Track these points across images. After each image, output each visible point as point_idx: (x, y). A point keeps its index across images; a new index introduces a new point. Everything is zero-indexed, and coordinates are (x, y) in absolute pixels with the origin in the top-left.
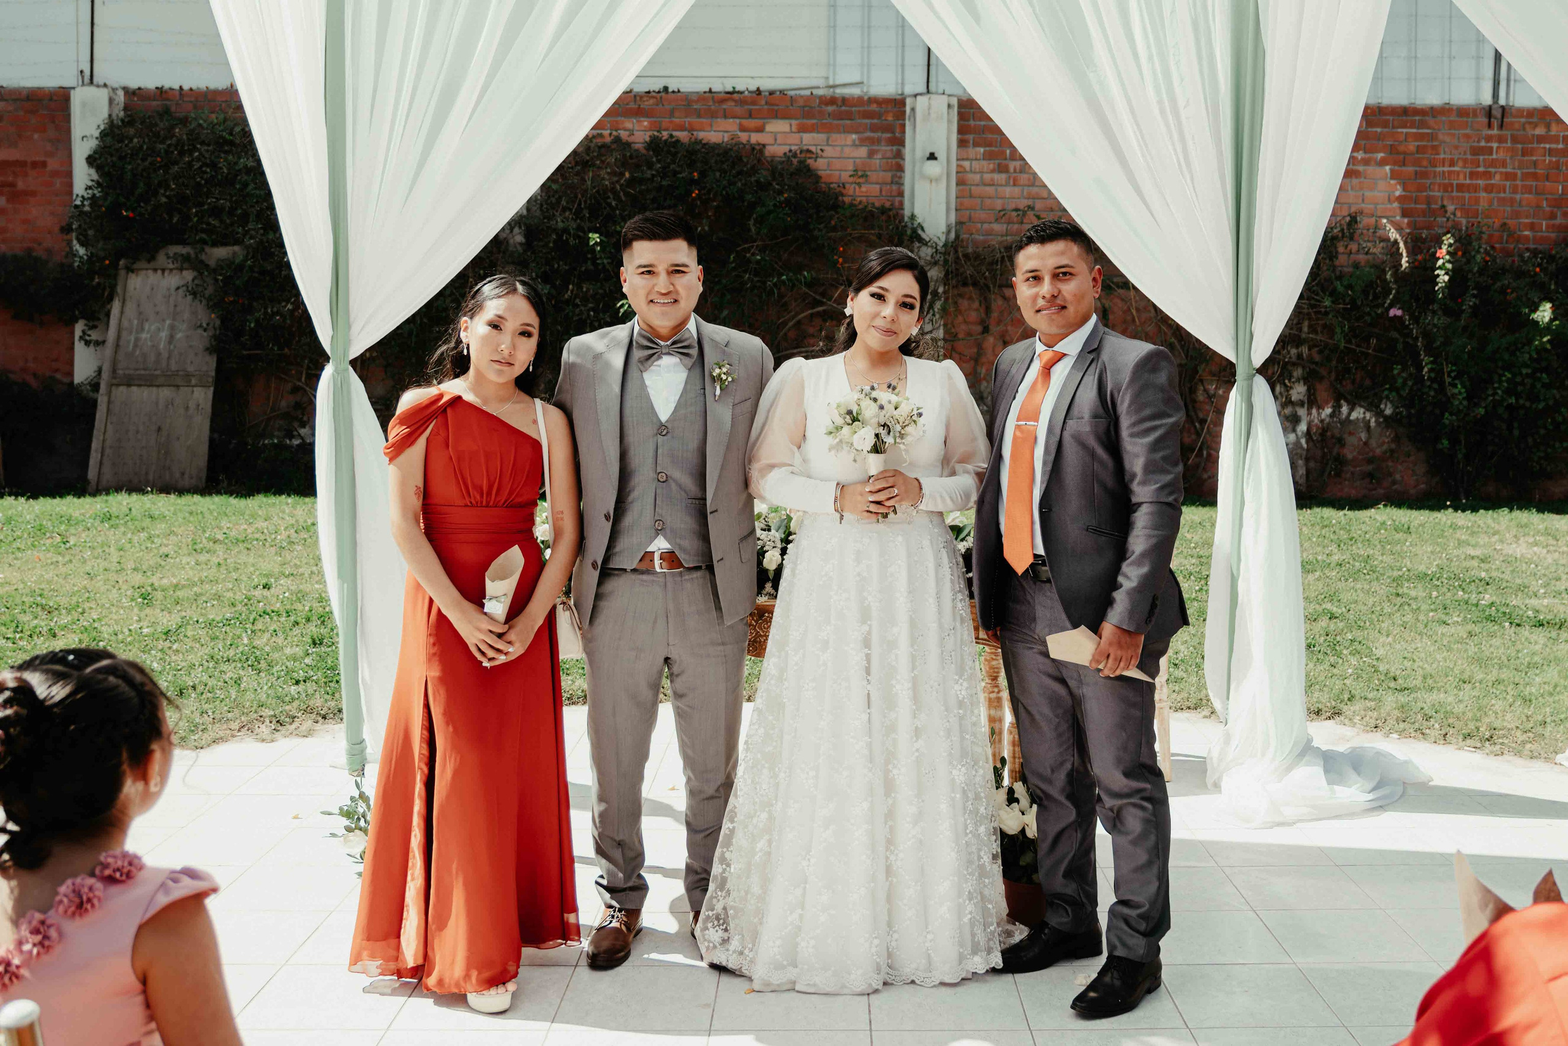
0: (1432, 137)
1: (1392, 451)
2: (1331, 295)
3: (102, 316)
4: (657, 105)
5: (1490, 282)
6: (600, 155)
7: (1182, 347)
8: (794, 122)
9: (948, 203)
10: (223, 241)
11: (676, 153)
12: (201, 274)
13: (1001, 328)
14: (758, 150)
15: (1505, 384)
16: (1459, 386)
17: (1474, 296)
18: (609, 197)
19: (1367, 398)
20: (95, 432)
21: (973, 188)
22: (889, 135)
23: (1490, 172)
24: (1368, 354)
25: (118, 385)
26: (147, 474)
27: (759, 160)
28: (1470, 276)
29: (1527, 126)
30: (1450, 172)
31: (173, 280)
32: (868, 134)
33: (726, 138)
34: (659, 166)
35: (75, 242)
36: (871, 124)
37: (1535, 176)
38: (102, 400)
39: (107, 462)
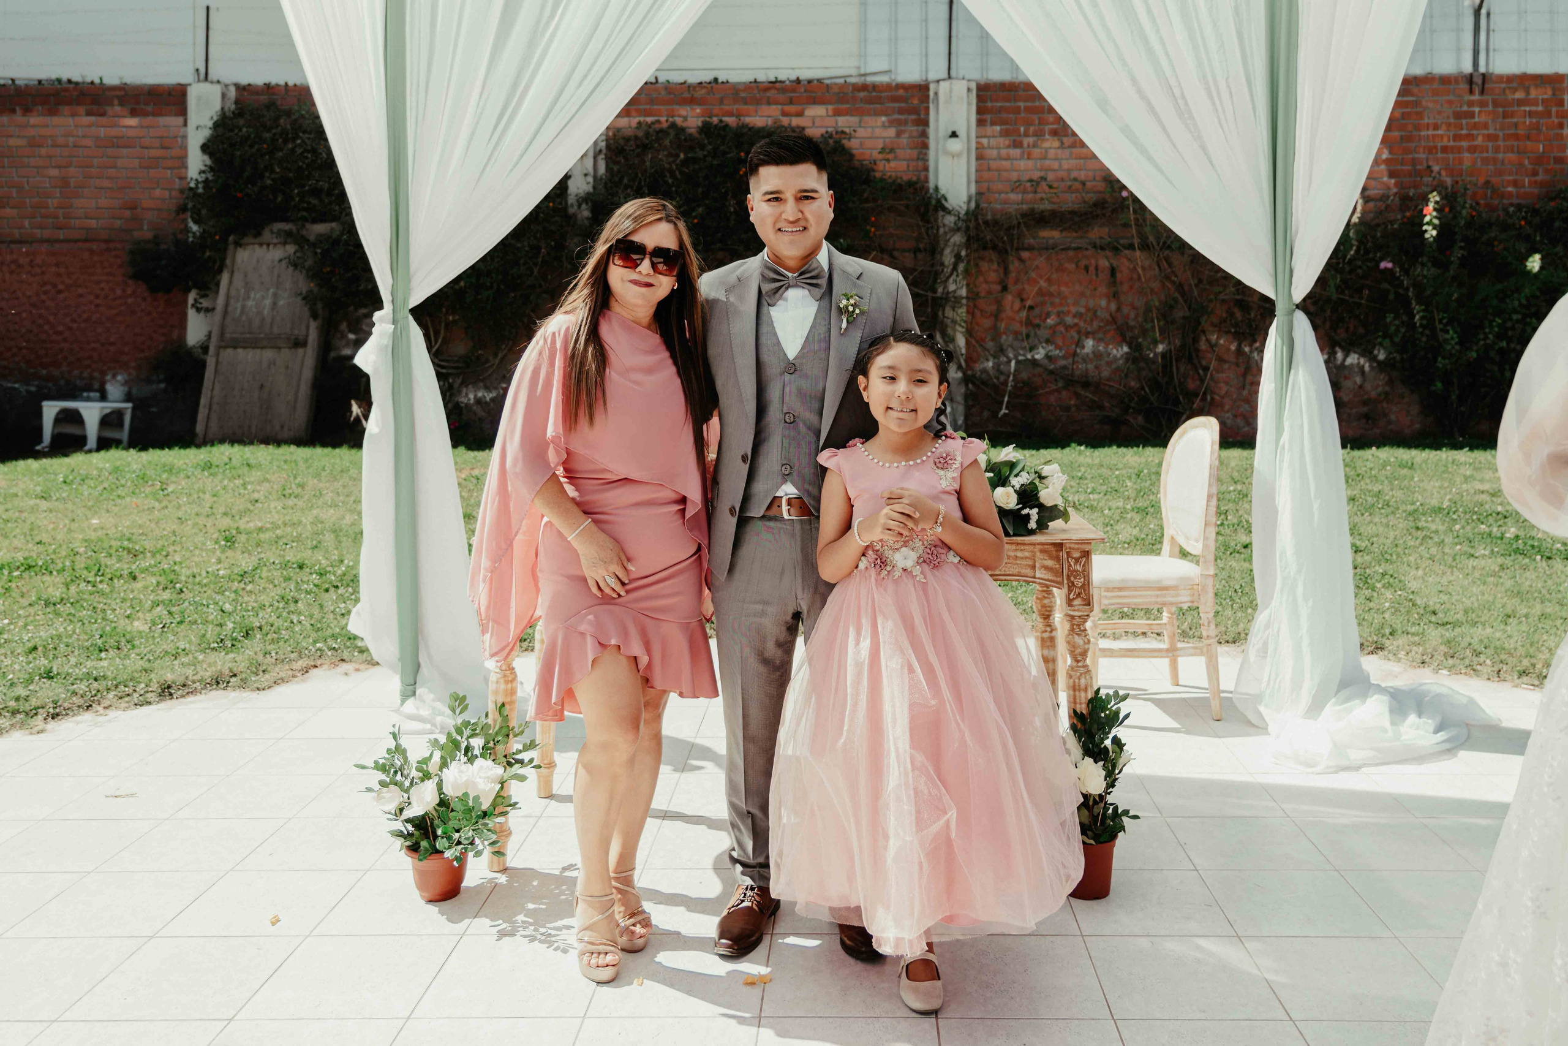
0: (1417, 104)
1: (1386, 394)
3: (212, 286)
4: (709, 94)
5: (1477, 234)
6: (657, 140)
7: (1185, 301)
8: (830, 107)
9: (969, 177)
10: (322, 219)
11: (726, 136)
12: (302, 248)
13: (1019, 286)
15: (1496, 329)
16: (1451, 332)
18: (665, 176)
19: (1361, 344)
20: (204, 390)
21: (991, 162)
22: (914, 117)
23: (1472, 134)
24: (1360, 304)
25: (225, 347)
26: (250, 427)
28: (1457, 230)
29: (1508, 92)
30: (1434, 136)
31: (277, 253)
32: (896, 116)
33: (770, 122)
34: (710, 147)
35: (190, 220)
36: (899, 108)
37: (1516, 137)
38: (210, 361)
39: (214, 417)
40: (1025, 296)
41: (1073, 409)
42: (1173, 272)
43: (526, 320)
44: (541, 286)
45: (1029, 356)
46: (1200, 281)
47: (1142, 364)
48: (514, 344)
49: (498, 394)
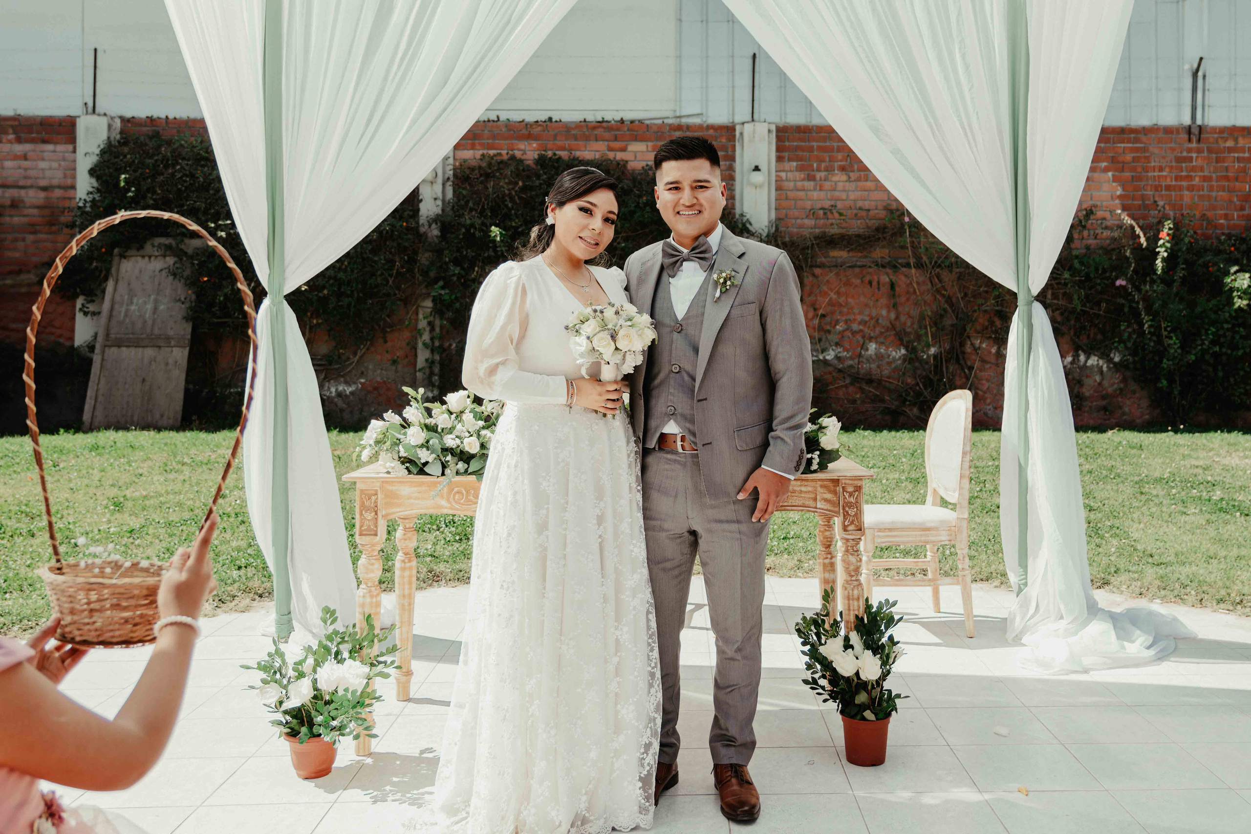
0: (1145, 150)
1: (1121, 390)
2: (1069, 270)
3: (98, 292)
4: (544, 131)
5: (1195, 258)
6: (499, 169)
7: (953, 311)
8: (650, 144)
9: (769, 205)
11: (559, 167)
12: (181, 259)
13: (812, 298)
14: (622, 165)
15: (1211, 336)
16: (1174, 338)
17: (1183, 269)
18: (506, 200)
19: (1100, 349)
20: (90, 384)
21: (788, 193)
23: (1191, 176)
24: (1099, 315)
25: (111, 346)
26: (132, 416)
27: (623, 173)
28: (1181, 252)
29: (1220, 140)
30: (1159, 176)
31: (157, 264)
33: (599, 155)
34: (545, 177)
37: (1227, 178)
38: (97, 358)
39: (99, 407)
40: (817, 306)
41: (859, 402)
42: (943, 287)
43: (382, 323)
44: (395, 294)
45: (821, 357)
46: (966, 295)
47: (917, 364)
48: (372, 344)
49: (357, 388)
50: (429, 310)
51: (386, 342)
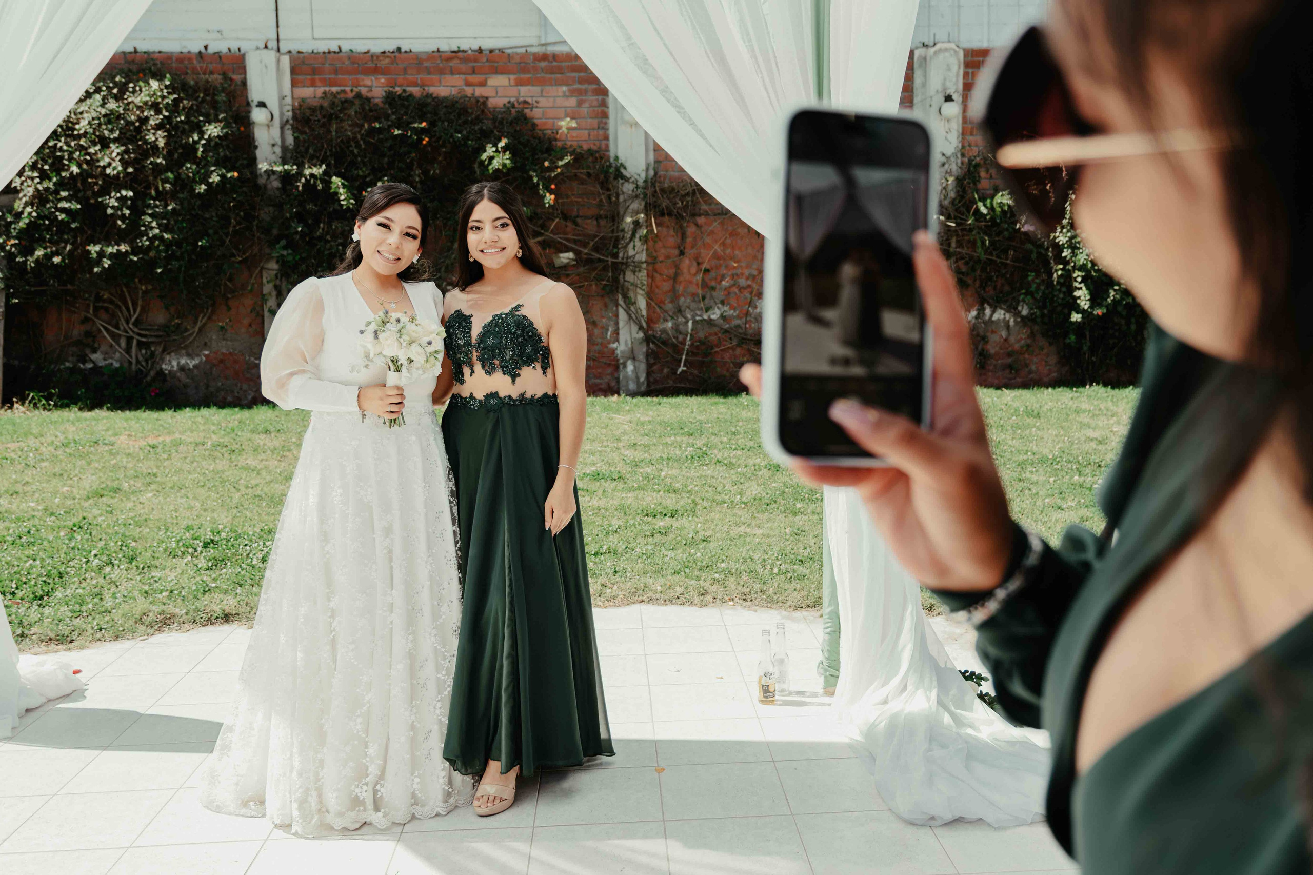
1: (1028, 346)
2: (975, 214)
4: (392, 63)
6: (343, 109)
8: (512, 77)
9: (647, 145)
11: (409, 105)
13: (694, 251)
14: (482, 103)
18: (351, 146)
19: (1007, 301)
22: (594, 86)
24: (1006, 265)
27: (483, 111)
32: (577, 86)
33: (454, 91)
34: (394, 117)
36: (579, 77)
40: (700, 260)
43: (222, 288)
44: (235, 255)
45: (705, 317)
48: (213, 312)
49: (201, 362)
50: (275, 272)
51: (229, 309)
